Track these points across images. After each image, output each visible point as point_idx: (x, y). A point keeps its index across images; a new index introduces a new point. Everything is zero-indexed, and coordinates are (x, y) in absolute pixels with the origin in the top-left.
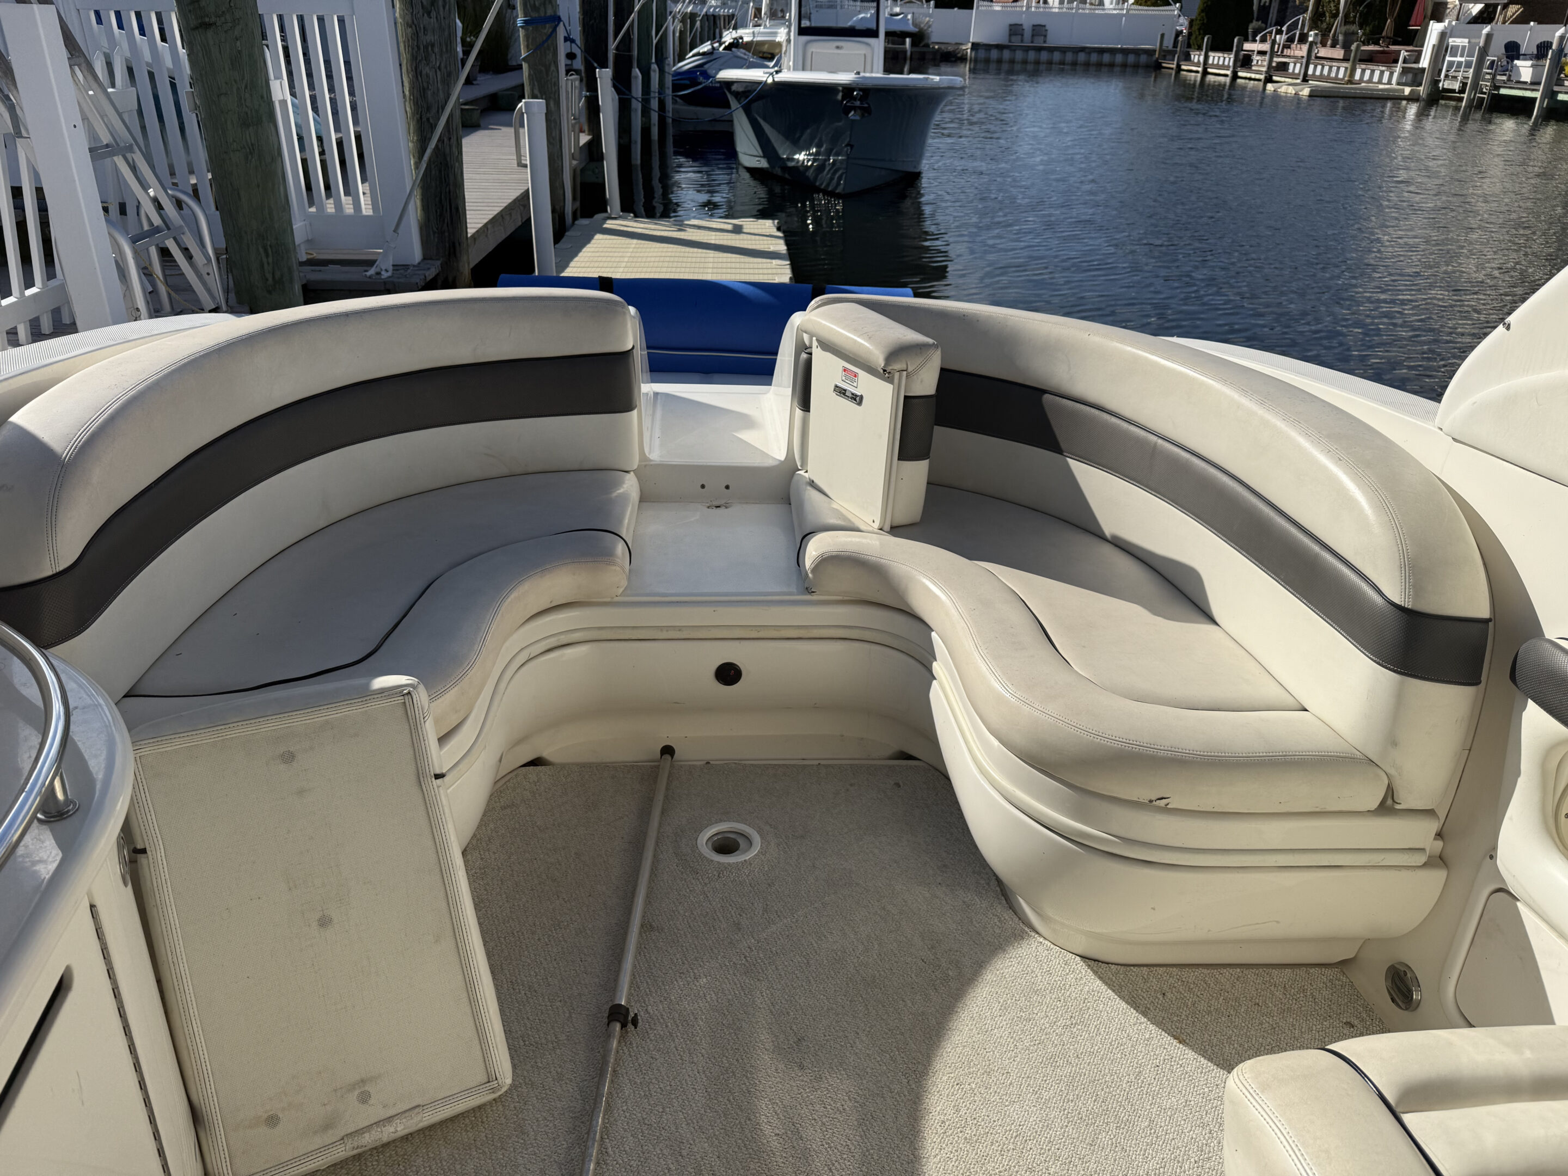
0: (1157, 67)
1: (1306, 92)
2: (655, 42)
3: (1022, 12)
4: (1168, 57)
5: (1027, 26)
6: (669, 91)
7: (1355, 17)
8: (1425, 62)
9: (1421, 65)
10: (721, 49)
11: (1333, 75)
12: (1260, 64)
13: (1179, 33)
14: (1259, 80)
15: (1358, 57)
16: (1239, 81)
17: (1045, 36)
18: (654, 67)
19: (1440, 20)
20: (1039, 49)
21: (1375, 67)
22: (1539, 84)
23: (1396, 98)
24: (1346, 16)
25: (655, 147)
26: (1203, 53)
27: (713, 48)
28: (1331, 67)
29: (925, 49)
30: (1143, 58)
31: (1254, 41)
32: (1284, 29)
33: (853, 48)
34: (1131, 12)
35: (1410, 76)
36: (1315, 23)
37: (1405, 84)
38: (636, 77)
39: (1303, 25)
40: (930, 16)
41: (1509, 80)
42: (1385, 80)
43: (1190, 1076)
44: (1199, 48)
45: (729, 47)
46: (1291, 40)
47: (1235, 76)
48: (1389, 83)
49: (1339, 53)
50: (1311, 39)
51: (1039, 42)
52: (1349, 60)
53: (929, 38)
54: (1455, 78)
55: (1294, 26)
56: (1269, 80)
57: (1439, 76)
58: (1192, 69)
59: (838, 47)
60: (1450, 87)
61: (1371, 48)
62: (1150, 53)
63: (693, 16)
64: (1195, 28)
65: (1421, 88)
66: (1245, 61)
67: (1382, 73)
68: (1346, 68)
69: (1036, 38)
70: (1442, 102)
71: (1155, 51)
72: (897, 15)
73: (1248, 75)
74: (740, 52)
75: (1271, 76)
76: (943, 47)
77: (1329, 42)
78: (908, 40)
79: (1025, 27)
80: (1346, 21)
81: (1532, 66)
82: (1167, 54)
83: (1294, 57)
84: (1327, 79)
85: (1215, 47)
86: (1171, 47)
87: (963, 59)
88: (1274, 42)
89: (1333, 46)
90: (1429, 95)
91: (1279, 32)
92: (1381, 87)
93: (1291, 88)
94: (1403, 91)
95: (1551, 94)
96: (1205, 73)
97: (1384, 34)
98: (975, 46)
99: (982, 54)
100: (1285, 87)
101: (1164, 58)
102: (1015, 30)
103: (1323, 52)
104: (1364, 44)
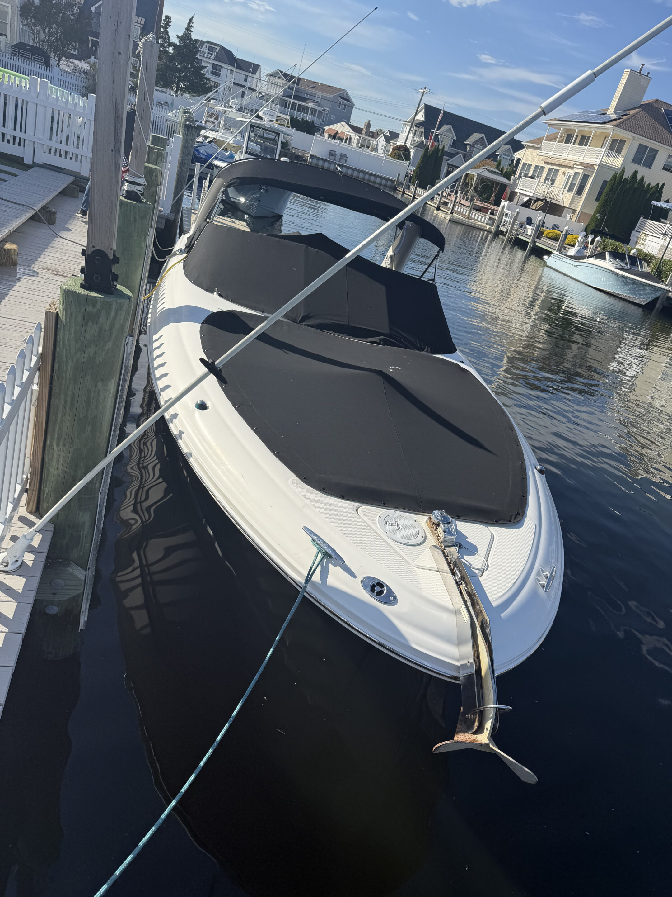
0: (395, 189)
1: (448, 218)
3: (337, 145)
4: (400, 185)
7: (477, 189)
8: (496, 217)
11: (464, 213)
12: (437, 200)
13: (406, 175)
14: (435, 207)
15: (475, 208)
17: (346, 160)
21: (480, 214)
22: (532, 237)
26: (415, 188)
30: (389, 183)
34: (389, 158)
35: (491, 221)
37: (488, 224)
41: (523, 232)
42: (482, 220)
44: (414, 185)
46: (451, 192)
49: (468, 203)
50: (458, 194)
51: (342, 162)
52: (471, 208)
53: (290, 145)
54: (505, 226)
57: (500, 224)
58: (410, 193)
60: (503, 230)
61: (480, 204)
64: (414, 175)
65: (493, 228)
67: (482, 217)
68: (469, 212)
70: (500, 236)
71: (395, 181)
73: (431, 204)
75: (440, 207)
76: (296, 151)
79: (337, 153)
80: (474, 190)
83: (451, 200)
84: (461, 214)
85: (420, 186)
86: (402, 181)
89: (467, 200)
92: (479, 223)
93: (443, 214)
94: (487, 228)
95: (535, 242)
97: (490, 200)
98: (312, 156)
99: (315, 161)
102: (332, 153)
103: (463, 202)
104: (478, 202)
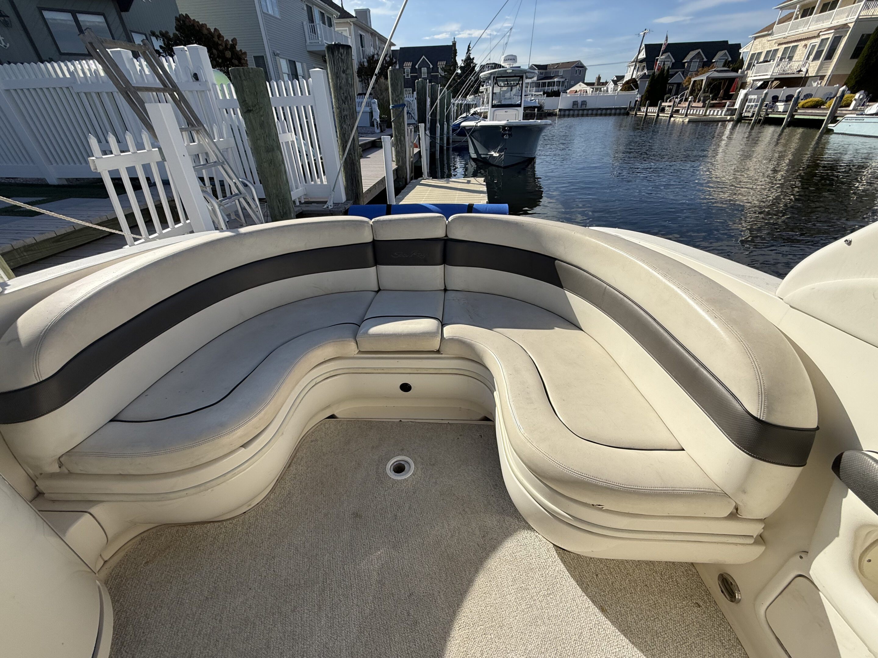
0: (628, 114)
1: (687, 120)
2: (446, 114)
3: (578, 96)
5: (580, 102)
6: (451, 132)
7: (708, 90)
8: (737, 106)
9: (735, 107)
10: (470, 115)
11: (697, 113)
12: (668, 111)
13: (637, 101)
14: (668, 117)
15: (709, 106)
16: (659, 117)
17: (586, 105)
18: (445, 123)
19: (744, 89)
20: (584, 110)
21: (715, 109)
22: (787, 112)
23: (724, 121)
24: (704, 90)
25: (445, 152)
26: (646, 108)
27: (467, 115)
28: (697, 110)
29: (542, 112)
30: (623, 111)
31: (666, 102)
32: (679, 96)
33: (511, 111)
34: (619, 94)
35: (730, 112)
36: (691, 94)
37: (728, 115)
38: (438, 127)
39: (686, 95)
40: (544, 100)
41: (773, 111)
42: (719, 114)
43: (609, 638)
44: (645, 106)
45: (472, 115)
46: (681, 101)
47: (658, 116)
48: (721, 115)
49: (701, 104)
50: (689, 100)
51: (584, 107)
52: (705, 107)
53: (543, 108)
54: (749, 111)
55: (683, 95)
56: (671, 116)
57: (743, 111)
58: (642, 113)
59: (506, 112)
60: (747, 115)
61: (714, 102)
62: (626, 109)
63: (461, 104)
64: (643, 98)
65: (734, 116)
66: (663, 110)
67: (718, 111)
68: (703, 110)
69: (582, 106)
70: (743, 121)
71: (627, 108)
72: (533, 100)
73: (663, 115)
74: (476, 116)
75: (672, 115)
76: (548, 111)
77: (697, 101)
78: (536, 109)
79: (579, 102)
80: (704, 92)
81: (784, 105)
82: (632, 109)
83: (682, 107)
84: (695, 115)
85: (651, 105)
86: (633, 106)
87: (556, 115)
88: (675, 102)
89: (698, 102)
90: (738, 119)
91: (677, 98)
92: (717, 117)
93: (681, 119)
94: (727, 118)
95: (792, 116)
96: (646, 115)
97: (719, 96)
98: (560, 110)
99: (562, 113)
100: (679, 119)
101: (631, 110)
102: (575, 103)
103: (694, 105)
104: (712, 100)
